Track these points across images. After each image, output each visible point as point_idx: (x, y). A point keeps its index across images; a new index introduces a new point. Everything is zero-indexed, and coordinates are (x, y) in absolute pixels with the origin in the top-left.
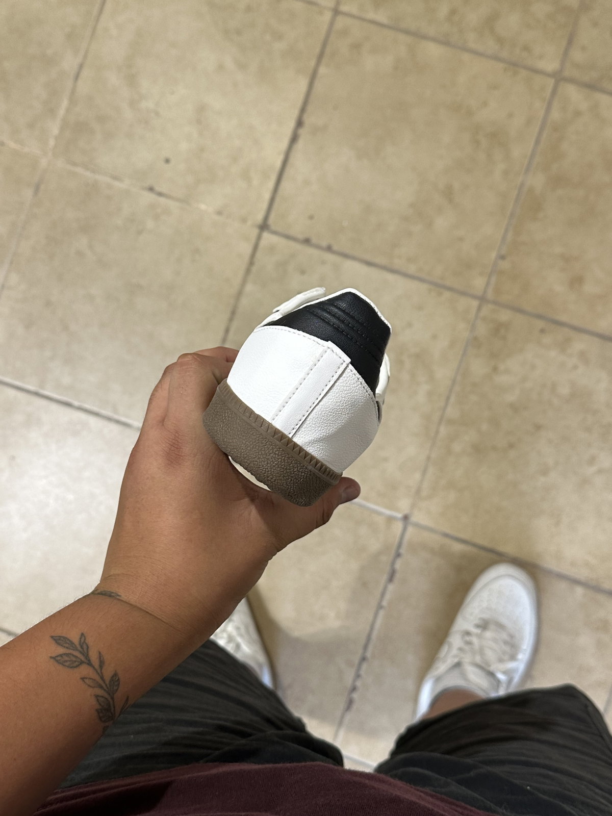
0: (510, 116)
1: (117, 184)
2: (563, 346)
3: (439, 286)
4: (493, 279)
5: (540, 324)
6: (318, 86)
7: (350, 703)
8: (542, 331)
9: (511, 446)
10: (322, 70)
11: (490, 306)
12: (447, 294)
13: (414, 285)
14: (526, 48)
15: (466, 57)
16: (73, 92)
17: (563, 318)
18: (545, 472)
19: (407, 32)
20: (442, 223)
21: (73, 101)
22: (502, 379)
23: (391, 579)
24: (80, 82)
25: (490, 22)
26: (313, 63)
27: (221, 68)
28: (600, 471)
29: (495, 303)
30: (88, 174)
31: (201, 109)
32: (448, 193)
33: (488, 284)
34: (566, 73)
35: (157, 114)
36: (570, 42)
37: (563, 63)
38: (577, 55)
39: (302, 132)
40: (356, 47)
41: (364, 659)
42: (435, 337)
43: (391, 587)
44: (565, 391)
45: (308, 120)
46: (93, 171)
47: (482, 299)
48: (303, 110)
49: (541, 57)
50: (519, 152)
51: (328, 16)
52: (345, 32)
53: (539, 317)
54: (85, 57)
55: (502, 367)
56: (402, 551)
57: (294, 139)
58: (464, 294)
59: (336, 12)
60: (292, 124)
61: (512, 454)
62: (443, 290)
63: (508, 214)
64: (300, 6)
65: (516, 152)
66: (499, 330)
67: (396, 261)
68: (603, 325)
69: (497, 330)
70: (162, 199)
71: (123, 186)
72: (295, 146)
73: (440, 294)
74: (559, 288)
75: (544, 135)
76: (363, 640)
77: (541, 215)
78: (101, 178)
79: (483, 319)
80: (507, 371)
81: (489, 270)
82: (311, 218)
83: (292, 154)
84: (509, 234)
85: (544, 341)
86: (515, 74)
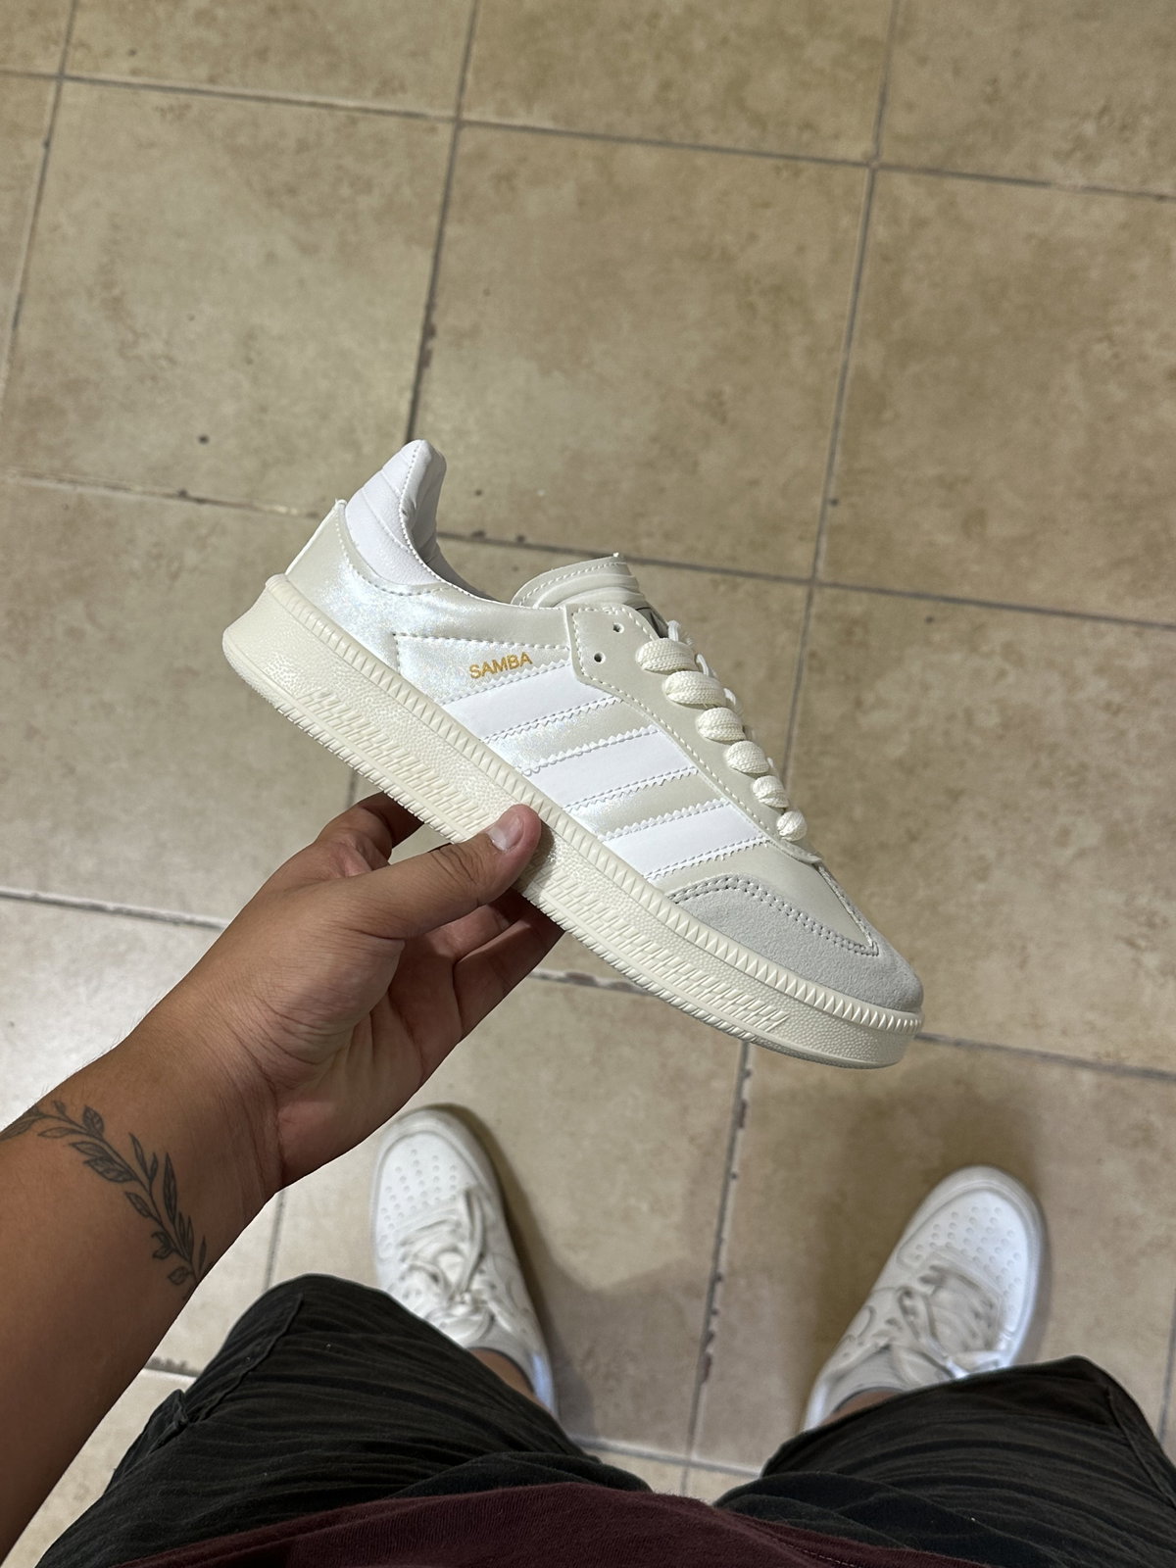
0: (801, 249)
1: (120, 495)
2: (971, 641)
3: (732, 572)
4: (824, 546)
5: (924, 608)
6: (449, 258)
7: (707, 1363)
8: (930, 620)
9: (913, 838)
10: (452, 231)
11: (829, 592)
12: (748, 585)
13: (685, 578)
14: (807, 126)
15: (702, 160)
16: (13, 348)
17: (965, 590)
18: (982, 873)
19: (590, 136)
20: (711, 461)
21: (16, 364)
22: (876, 719)
23: (739, 1121)
24: (22, 328)
25: (735, 90)
26: (434, 220)
27: (271, 257)
28: (1082, 854)
29: (835, 585)
30: (65, 488)
31: (249, 337)
32: (716, 406)
33: (817, 554)
34: (886, 157)
35: (172, 360)
36: (883, 100)
37: (877, 139)
38: (901, 121)
39: (435, 345)
40: (505, 179)
41: (717, 1278)
43: (741, 1134)
44: (991, 720)
45: (443, 322)
46: (73, 482)
47: (811, 582)
48: (430, 307)
49: (836, 137)
50: (827, 311)
51: (445, 133)
52: (480, 156)
53: (919, 596)
54: (25, 282)
55: (869, 698)
56: (749, 1066)
57: (424, 361)
58: (778, 579)
59: (459, 124)
60: (416, 335)
61: (918, 851)
62: (740, 580)
63: (830, 423)
64: (392, 123)
65: (823, 313)
66: (851, 631)
67: (645, 542)
68: (1037, 590)
69: (849, 633)
70: (205, 509)
71: (131, 498)
72: (426, 372)
73: (735, 587)
74: (943, 539)
75: (867, 272)
76: (710, 1243)
77: (888, 415)
78: (88, 492)
79: (820, 618)
80: (881, 704)
81: (815, 528)
82: (479, 493)
83: (424, 386)
84: (838, 458)
85: (937, 637)
86: (797, 173)
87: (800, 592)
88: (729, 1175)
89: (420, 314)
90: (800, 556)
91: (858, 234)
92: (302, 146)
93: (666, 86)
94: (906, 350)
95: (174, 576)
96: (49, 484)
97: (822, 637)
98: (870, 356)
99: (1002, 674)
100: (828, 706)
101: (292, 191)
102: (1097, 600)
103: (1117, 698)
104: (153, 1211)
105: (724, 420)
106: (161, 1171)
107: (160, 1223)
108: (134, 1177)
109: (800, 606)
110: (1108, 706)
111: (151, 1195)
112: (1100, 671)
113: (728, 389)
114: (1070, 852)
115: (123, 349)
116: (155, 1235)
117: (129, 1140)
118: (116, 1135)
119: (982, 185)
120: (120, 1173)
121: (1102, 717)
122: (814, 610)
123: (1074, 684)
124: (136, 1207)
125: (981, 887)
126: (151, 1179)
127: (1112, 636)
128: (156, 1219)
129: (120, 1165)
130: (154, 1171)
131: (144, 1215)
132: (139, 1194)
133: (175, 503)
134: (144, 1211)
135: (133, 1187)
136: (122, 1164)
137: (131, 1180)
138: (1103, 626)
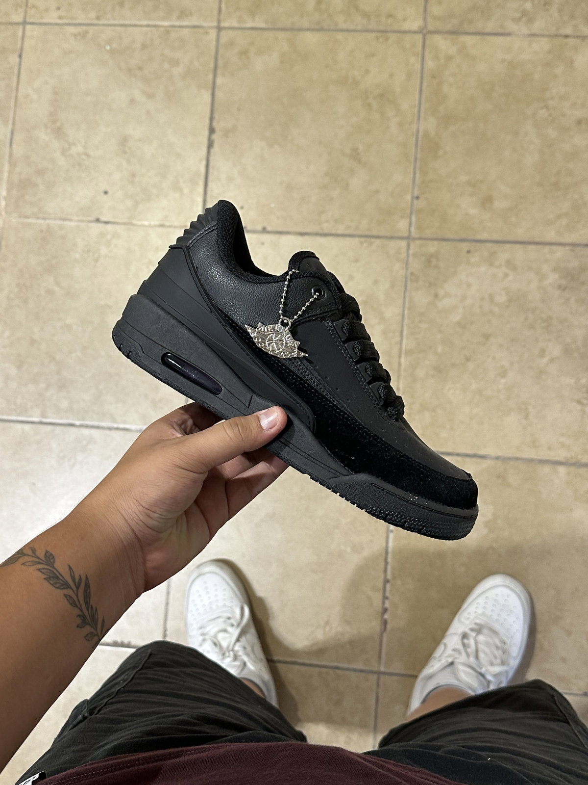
0: (392, 75)
1: (67, 223)
2: (490, 260)
3: (369, 236)
4: (414, 219)
5: (465, 246)
6: (219, 94)
7: (385, 623)
8: (469, 252)
9: (468, 359)
10: (220, 81)
11: (418, 242)
12: (378, 242)
13: (347, 241)
14: (390, 16)
15: (340, 36)
16: (10, 156)
17: (485, 236)
18: (503, 374)
19: (284, 29)
20: (357, 182)
21: (12, 163)
22: (446, 303)
24: (14, 146)
27: (132, 101)
28: (552, 360)
29: (420, 239)
30: (41, 221)
31: (124, 141)
33: (410, 224)
34: (430, 27)
35: (87, 155)
37: (425, 19)
38: (435, 10)
39: (214, 137)
40: (244, 53)
41: (386, 582)
42: (376, 282)
44: (502, 299)
45: (218, 125)
46: (43, 218)
47: (408, 238)
48: (212, 119)
49: (405, 19)
50: (407, 105)
51: (213, 34)
52: (231, 44)
53: (463, 241)
54: (14, 123)
55: (441, 293)
57: (210, 145)
58: (392, 238)
59: (219, 29)
60: (206, 133)
61: (471, 366)
62: (373, 240)
63: (412, 159)
64: (186, 33)
65: (405, 106)
66: (431, 261)
67: (325, 225)
68: (520, 233)
69: (429, 262)
70: (109, 227)
71: (73, 224)
72: (212, 151)
73: (371, 244)
74: (472, 211)
75: (425, 84)
76: (382, 564)
77: (441, 153)
78: (51, 222)
79: (414, 255)
80: (447, 295)
81: (408, 211)
82: (242, 208)
83: (211, 158)
84: (418, 176)
85: (472, 260)
86: (387, 39)
87: (404, 244)
89: (207, 122)
90: (402, 226)
91: (419, 65)
92: (144, 46)
94: (447, 120)
95: (96, 260)
96: (32, 220)
97: (416, 265)
98: (430, 125)
99: (506, 275)
100: (421, 298)
101: (140, 68)
102: (551, 235)
103: (564, 282)
104: (78, 604)
105: (360, 162)
106: (83, 584)
107: (81, 610)
108: (69, 587)
109: (404, 250)
110: (560, 287)
111: (77, 596)
112: (555, 270)
113: (361, 147)
114: (546, 360)
115: (64, 152)
116: (79, 616)
117: (67, 568)
118: (61, 566)
119: (478, 38)
120: (62, 585)
121: (557, 293)
122: (411, 252)
123: (542, 277)
124: (69, 602)
125: (503, 381)
126: (78, 588)
127: (560, 252)
128: (79, 608)
129: (63, 581)
130: (80, 584)
131: (74, 607)
132: (71, 595)
133: (94, 225)
134: (74, 604)
135: (68, 592)
136: (64, 580)
137: (67, 588)
138: (554, 248)
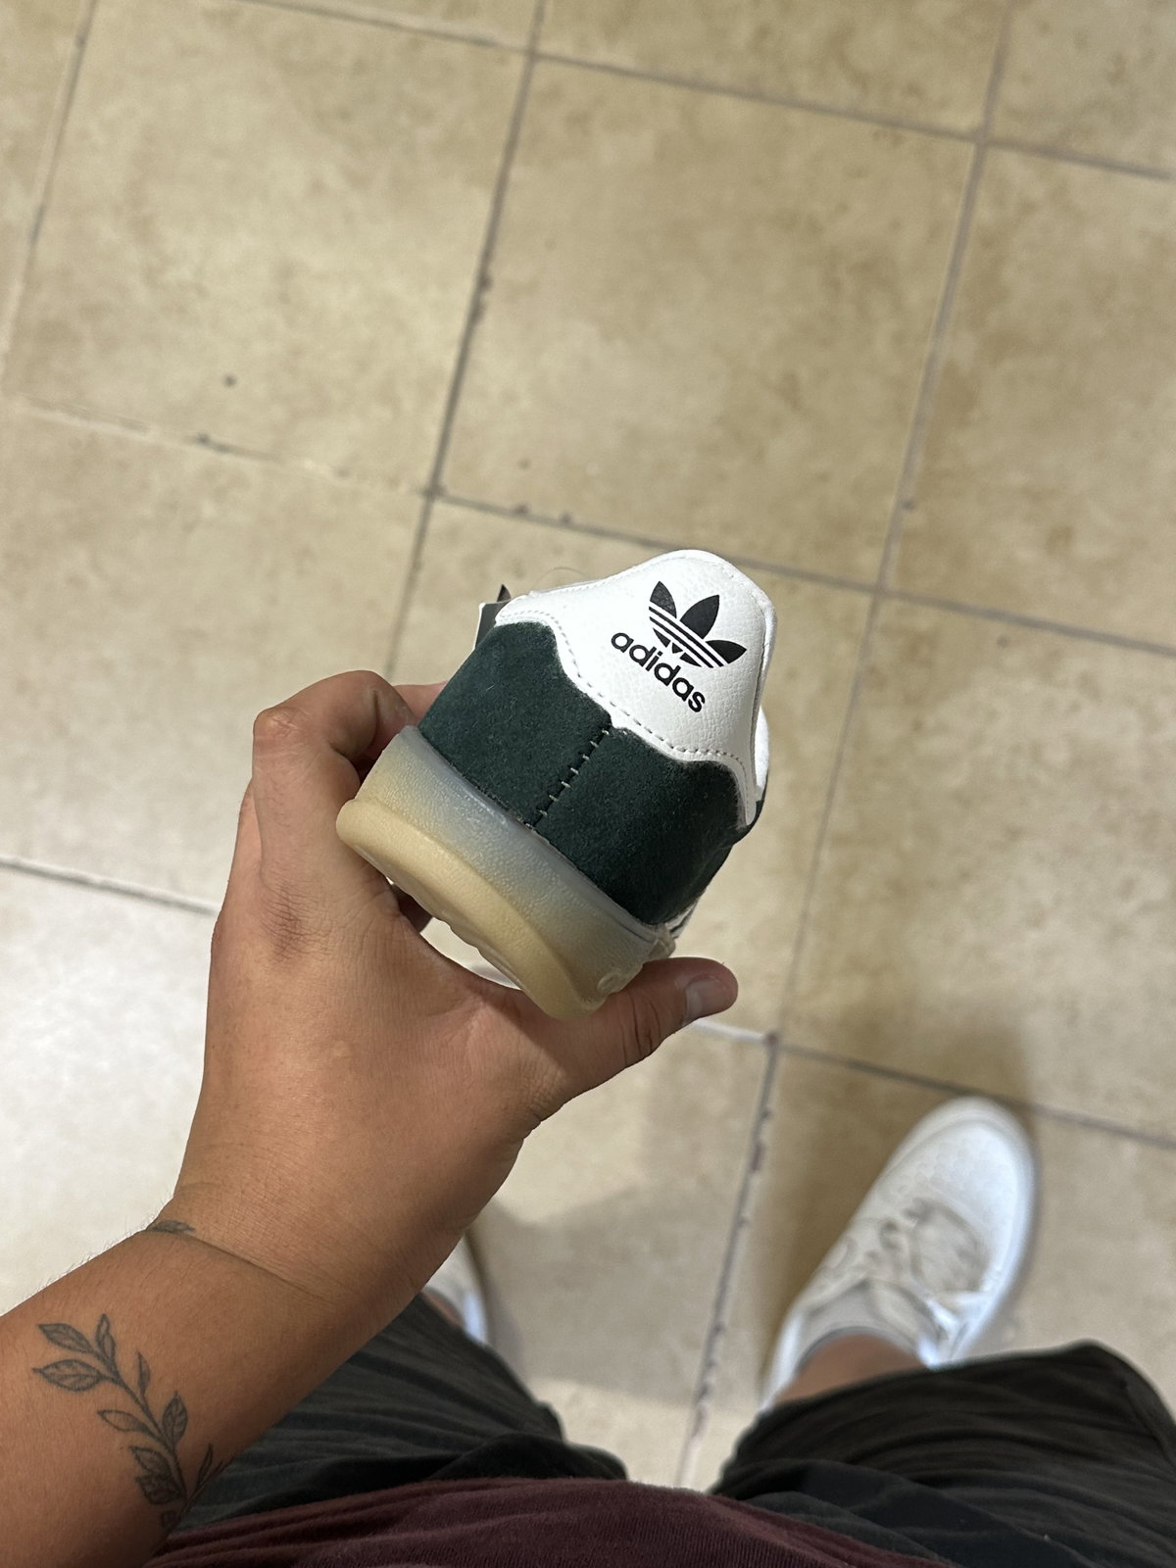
0: (896, 225)
2: (1046, 669)
4: (896, 550)
5: (997, 629)
6: (513, 206)
7: (698, 1421)
8: (1003, 642)
10: (517, 173)
11: (896, 604)
12: (809, 589)
14: (913, 90)
15: (796, 118)
16: (31, 262)
17: (1041, 612)
18: (1037, 920)
19: (676, 81)
20: (782, 450)
21: (31, 282)
22: (933, 745)
23: (755, 1164)
24: (42, 245)
25: (837, 45)
26: (497, 161)
27: (317, 188)
28: (1147, 908)
29: (903, 596)
30: (75, 422)
31: (286, 272)
33: (885, 560)
34: (998, 131)
36: (999, 67)
37: (988, 112)
38: (1014, 93)
39: (491, 298)
41: (717, 1329)
43: (757, 1181)
44: (1059, 756)
45: (501, 273)
47: (878, 591)
48: (487, 255)
49: (944, 104)
50: (922, 294)
51: (516, 65)
52: (554, 94)
53: (994, 615)
54: (48, 192)
55: (930, 721)
56: (774, 1104)
57: (476, 313)
58: (841, 584)
59: (533, 56)
60: (467, 285)
61: (969, 891)
62: (800, 581)
63: (912, 419)
64: (457, 52)
66: (917, 648)
67: (700, 532)
68: (1122, 619)
69: (913, 649)
70: (227, 458)
71: (148, 439)
72: (477, 328)
73: (794, 590)
74: (1026, 555)
75: (965, 258)
76: (712, 1292)
77: (975, 415)
78: (100, 428)
79: (883, 630)
80: (942, 728)
81: (884, 532)
82: (525, 464)
83: (474, 343)
84: (918, 456)
85: (1008, 661)
86: (898, 141)
87: (864, 601)
88: (739, 1222)
89: (473, 263)
90: (867, 561)
91: (957, 214)
92: (360, 67)
93: (763, 32)
94: (1002, 345)
95: (189, 528)
96: (59, 417)
97: (884, 652)
98: (962, 348)
99: (1075, 707)
100: (884, 726)
101: (345, 115)
105: (796, 406)
109: (863, 616)
113: (804, 374)
114: (1132, 905)
115: (151, 276)
119: (1096, 173)
122: (877, 622)
123: (1152, 724)
125: (1033, 936)
133: (194, 448)
